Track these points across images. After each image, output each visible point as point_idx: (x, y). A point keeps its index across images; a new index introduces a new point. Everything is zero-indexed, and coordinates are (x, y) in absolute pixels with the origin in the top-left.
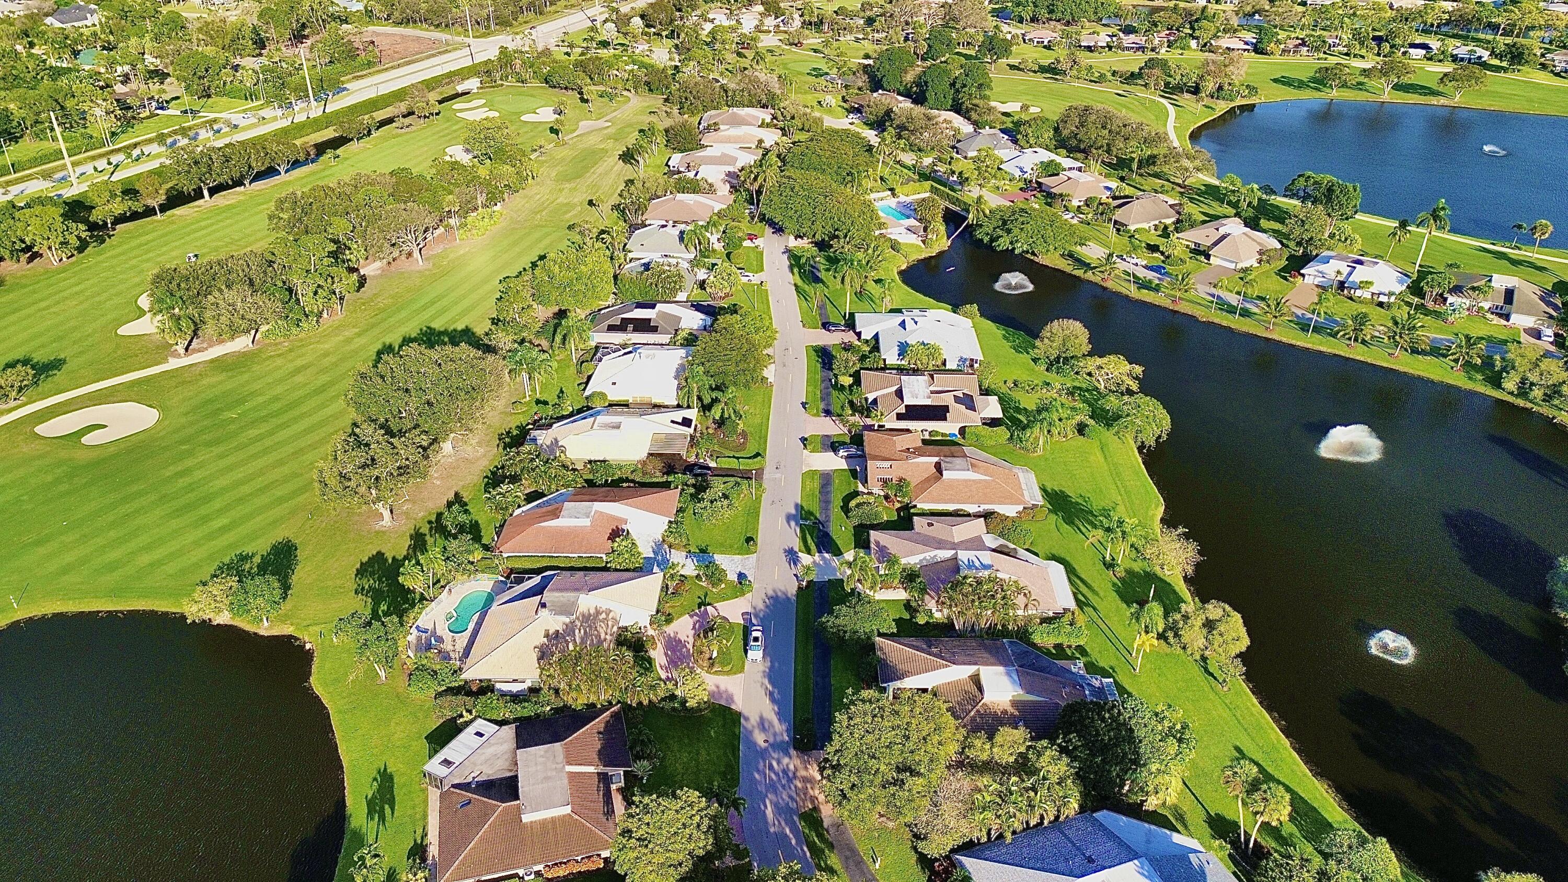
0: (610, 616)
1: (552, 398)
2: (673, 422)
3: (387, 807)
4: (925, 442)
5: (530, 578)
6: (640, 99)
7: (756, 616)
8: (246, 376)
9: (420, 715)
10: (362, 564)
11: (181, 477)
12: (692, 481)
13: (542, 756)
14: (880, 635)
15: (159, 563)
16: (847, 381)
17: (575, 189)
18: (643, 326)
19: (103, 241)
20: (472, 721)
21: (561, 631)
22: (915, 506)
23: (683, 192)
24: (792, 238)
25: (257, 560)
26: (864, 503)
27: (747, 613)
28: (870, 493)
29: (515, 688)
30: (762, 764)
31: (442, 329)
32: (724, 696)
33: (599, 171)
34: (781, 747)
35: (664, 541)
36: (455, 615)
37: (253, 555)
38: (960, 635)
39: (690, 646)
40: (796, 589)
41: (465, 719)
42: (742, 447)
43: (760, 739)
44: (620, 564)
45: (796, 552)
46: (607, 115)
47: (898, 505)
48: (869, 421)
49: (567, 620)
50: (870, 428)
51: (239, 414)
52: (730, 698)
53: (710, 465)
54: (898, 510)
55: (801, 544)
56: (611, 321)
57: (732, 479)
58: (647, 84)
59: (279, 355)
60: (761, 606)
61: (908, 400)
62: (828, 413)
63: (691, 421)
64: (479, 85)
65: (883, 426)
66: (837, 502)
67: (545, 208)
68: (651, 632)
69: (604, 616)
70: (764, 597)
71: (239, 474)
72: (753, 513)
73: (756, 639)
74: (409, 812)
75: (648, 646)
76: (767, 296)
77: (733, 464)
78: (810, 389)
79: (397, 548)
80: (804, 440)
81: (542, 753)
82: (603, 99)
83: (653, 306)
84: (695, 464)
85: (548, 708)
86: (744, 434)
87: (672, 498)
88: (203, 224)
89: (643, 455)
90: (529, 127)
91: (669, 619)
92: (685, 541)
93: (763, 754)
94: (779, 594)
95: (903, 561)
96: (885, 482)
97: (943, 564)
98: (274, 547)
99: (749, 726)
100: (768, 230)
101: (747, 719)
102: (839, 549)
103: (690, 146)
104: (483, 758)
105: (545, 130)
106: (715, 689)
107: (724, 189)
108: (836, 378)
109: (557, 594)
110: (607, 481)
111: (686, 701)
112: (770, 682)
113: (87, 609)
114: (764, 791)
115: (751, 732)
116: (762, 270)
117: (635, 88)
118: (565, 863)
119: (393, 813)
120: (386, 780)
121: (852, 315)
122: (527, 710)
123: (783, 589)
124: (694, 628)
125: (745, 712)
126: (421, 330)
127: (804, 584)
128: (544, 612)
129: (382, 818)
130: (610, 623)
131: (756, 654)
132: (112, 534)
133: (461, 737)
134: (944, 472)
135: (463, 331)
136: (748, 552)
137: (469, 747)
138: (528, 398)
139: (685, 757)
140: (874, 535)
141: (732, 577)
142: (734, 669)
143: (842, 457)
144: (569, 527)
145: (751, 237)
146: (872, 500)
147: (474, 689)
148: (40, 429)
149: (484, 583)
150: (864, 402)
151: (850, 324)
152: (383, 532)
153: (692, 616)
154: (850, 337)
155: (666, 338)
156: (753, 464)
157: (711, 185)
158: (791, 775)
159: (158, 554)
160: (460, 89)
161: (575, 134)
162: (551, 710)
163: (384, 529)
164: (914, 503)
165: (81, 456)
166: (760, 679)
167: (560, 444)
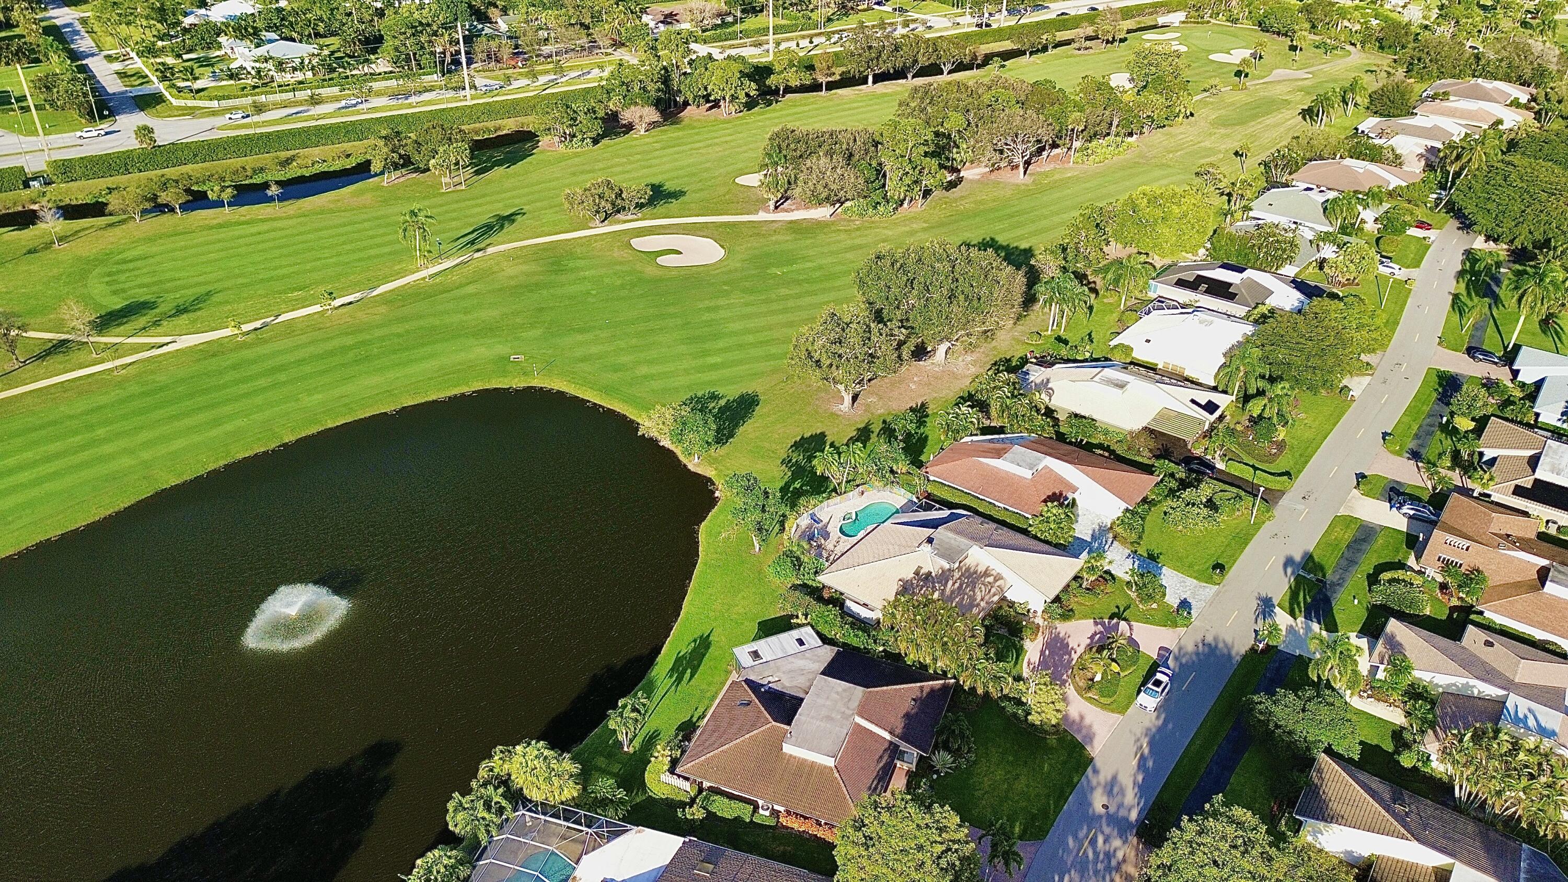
0: (998, 584)
1: (1073, 338)
2: (1193, 401)
3: (689, 671)
4: (1542, 536)
5: (940, 509)
6: (1363, 55)
7: (1176, 658)
8: (809, 242)
9: (767, 599)
10: (803, 437)
11: (708, 312)
12: (1182, 475)
13: (837, 693)
14: (1329, 751)
15: (652, 377)
16: (1464, 424)
17: (1228, 136)
18: (1220, 290)
19: (770, 105)
20: (803, 625)
21: (933, 574)
22: (1481, 613)
23: (1358, 158)
24: (1482, 238)
25: (722, 402)
26: (1404, 580)
27: (1166, 649)
28: (1420, 573)
29: (864, 613)
30: (1085, 831)
31: (1005, 244)
32: (1084, 731)
33: (1268, 122)
34: (1121, 825)
35: (1111, 528)
36: (854, 517)
37: (721, 398)
38: (1458, 807)
39: (1075, 657)
40: (1247, 648)
41: (799, 621)
42: (1272, 458)
43: (1098, 801)
44: (1042, 532)
45: (1273, 606)
46: (1312, 66)
47: (1455, 602)
48: (1470, 484)
49: (947, 566)
50: (1466, 492)
51: (783, 273)
52: (1090, 738)
53: (1218, 466)
54: (1453, 609)
55: (1287, 598)
56: (1182, 276)
57: (1235, 490)
58: (1380, 40)
59: (846, 231)
60: (1190, 648)
61: (1543, 473)
62: (1415, 455)
63: (1217, 407)
64: (1183, 19)
65: (1489, 496)
66: (1367, 565)
67: (1182, 149)
68: (1039, 620)
69: (991, 579)
70: (1199, 641)
71: (751, 324)
72: (1243, 539)
73: (1158, 683)
74: (704, 686)
75: (1026, 633)
76: (1407, 297)
77: (1246, 473)
78: (1406, 419)
79: (839, 433)
80: (1361, 477)
81: (840, 690)
82: (1318, 51)
83: (1241, 270)
84: (1199, 458)
85: (881, 649)
86: (1281, 446)
87: (1145, 484)
88: (855, 105)
89: (1137, 424)
90: (1214, 65)
91: (1067, 615)
92: (1134, 536)
93: (1093, 821)
94: (1221, 645)
95: (1417, 674)
96: (1447, 566)
97: (1480, 703)
98: (742, 396)
99: (1094, 782)
100: (1454, 223)
101: (1096, 771)
102: (1336, 625)
103: (1396, 112)
104: (789, 667)
105: (1231, 71)
106: (1077, 718)
107: (1415, 168)
108: (1452, 417)
109: (951, 535)
110: (1082, 440)
111: (1030, 714)
112: (1151, 744)
113: (581, 396)
114: (1069, 863)
115: (1092, 789)
116: (1418, 266)
117: (1363, 43)
118: (806, 818)
119: (690, 679)
120: (703, 645)
121: (1517, 348)
122: (857, 640)
123: (1229, 640)
124: (1092, 638)
125: (1098, 762)
126: (984, 239)
127: (1261, 646)
128: (927, 548)
129: (679, 680)
130: (993, 590)
131: (1148, 701)
132: (634, 341)
133: (784, 636)
134: (1548, 583)
135: (1025, 250)
136: (1210, 580)
137: (783, 649)
138: (1049, 332)
139: (999, 774)
140: (1393, 626)
141: (1172, 600)
142: (1114, 706)
143: (1404, 514)
144: (1007, 472)
145: (1421, 225)
146: (1418, 581)
147: (826, 595)
148: (635, 242)
149: (899, 497)
150: (1476, 457)
151: (1510, 357)
152: (837, 415)
153: (1096, 624)
154: (1502, 374)
155: (1241, 310)
156: (1275, 483)
157: (1398, 157)
158: (1114, 863)
159: (654, 370)
160: (1161, 20)
161: (1262, 81)
162: (883, 651)
163: (840, 413)
164: (1479, 608)
165: (650, 271)
166: (1139, 735)
167: (1050, 385)
